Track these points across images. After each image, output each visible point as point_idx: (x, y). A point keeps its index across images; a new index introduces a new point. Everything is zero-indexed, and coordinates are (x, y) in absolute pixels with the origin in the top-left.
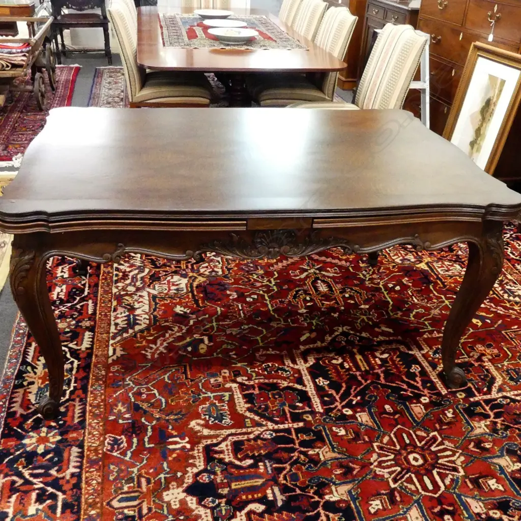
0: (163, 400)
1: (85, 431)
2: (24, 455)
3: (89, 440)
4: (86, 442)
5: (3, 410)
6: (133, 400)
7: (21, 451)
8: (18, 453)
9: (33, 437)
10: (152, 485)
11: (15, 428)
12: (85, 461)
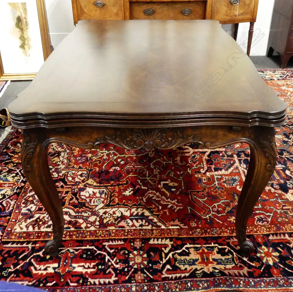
0: (222, 201)
1: (255, 235)
2: (283, 262)
3: (262, 232)
4: (263, 233)
5: (247, 280)
6: (225, 214)
7: (280, 265)
8: (282, 266)
9: (267, 260)
10: (286, 204)
11: (262, 271)
12: (279, 232)
